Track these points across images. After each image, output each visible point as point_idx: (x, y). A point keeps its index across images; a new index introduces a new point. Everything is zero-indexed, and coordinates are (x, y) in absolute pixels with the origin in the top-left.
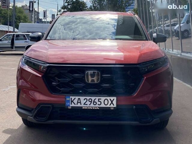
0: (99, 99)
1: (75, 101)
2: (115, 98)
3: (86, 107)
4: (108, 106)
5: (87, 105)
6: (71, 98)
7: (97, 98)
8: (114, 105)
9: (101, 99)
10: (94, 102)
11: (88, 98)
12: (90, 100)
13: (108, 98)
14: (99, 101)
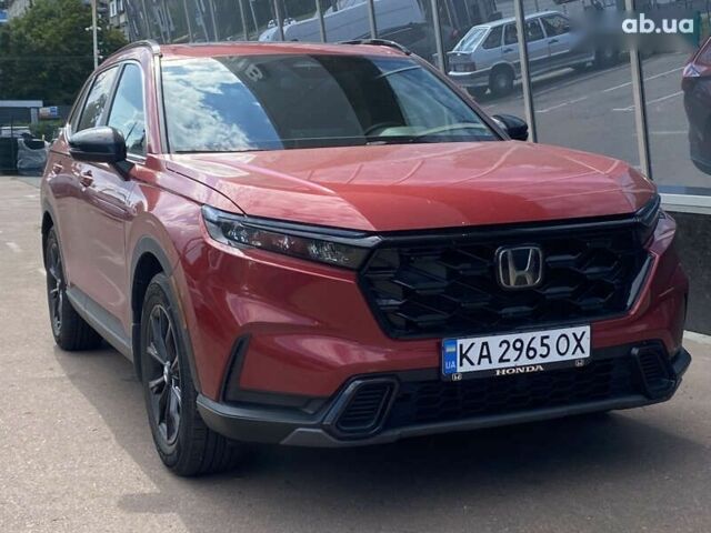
0: (543, 338)
1: (474, 355)
2: (587, 329)
3: (507, 368)
4: (569, 357)
5: (508, 360)
6: (461, 346)
7: (539, 334)
8: (583, 352)
9: (547, 337)
10: (529, 349)
11: (511, 338)
12: (518, 345)
13: (569, 331)
14: (543, 345)
